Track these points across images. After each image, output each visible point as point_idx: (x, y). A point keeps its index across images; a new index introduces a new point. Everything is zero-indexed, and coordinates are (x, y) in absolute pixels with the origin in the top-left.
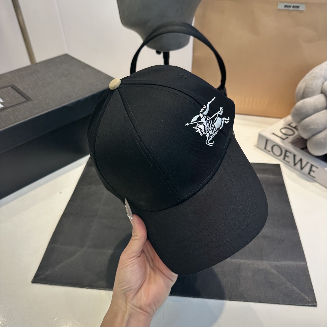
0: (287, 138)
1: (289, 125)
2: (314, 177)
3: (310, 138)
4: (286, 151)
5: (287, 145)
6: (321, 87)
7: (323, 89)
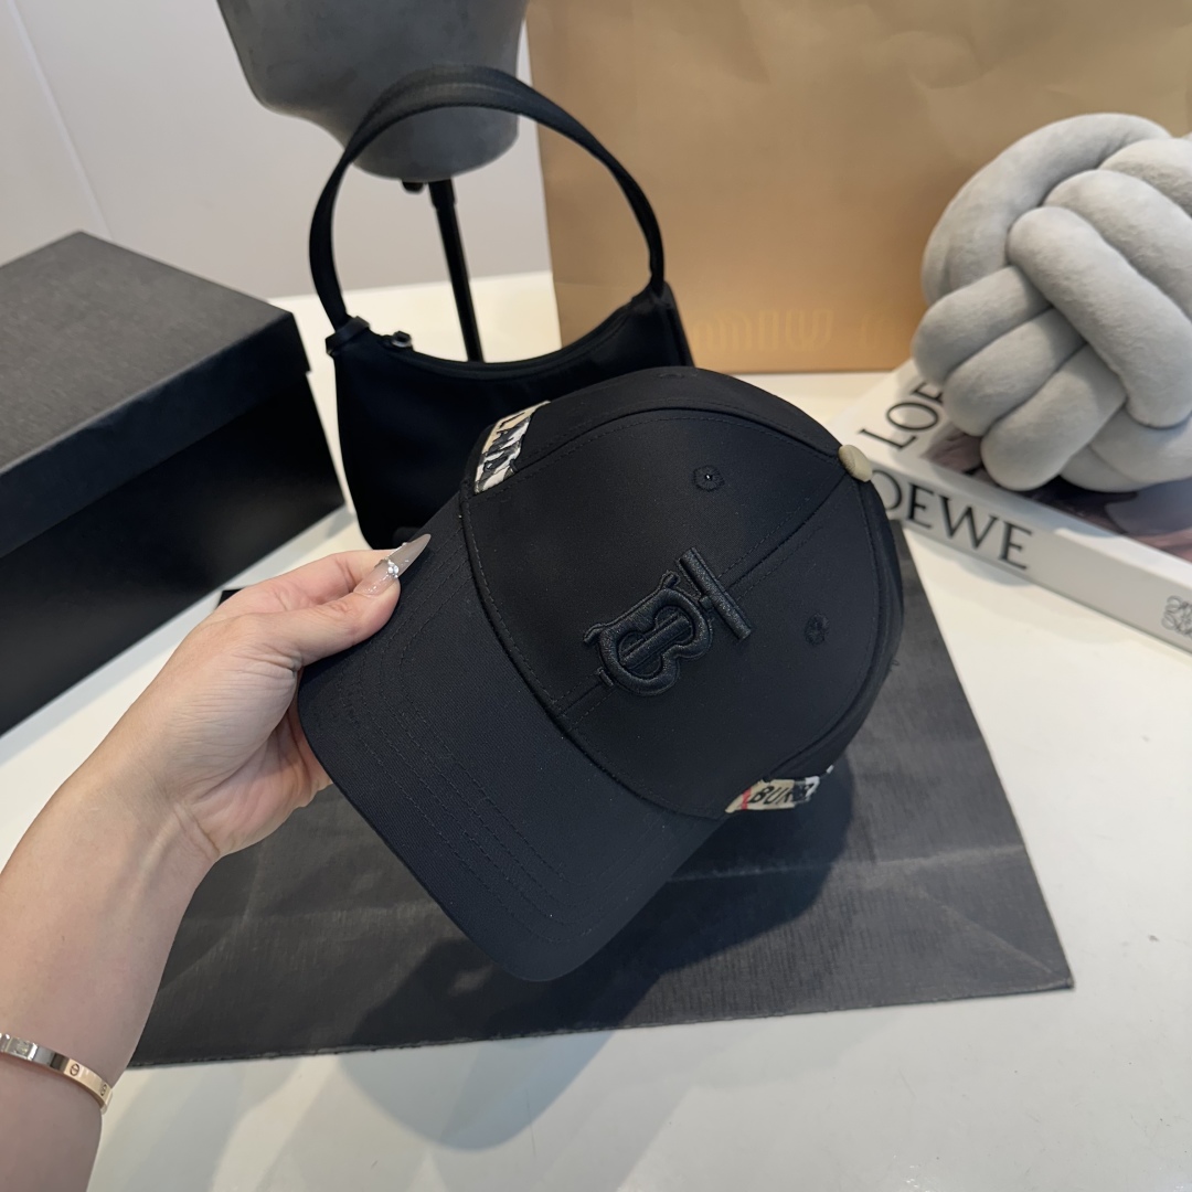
0: (914, 438)
1: (916, 392)
2: (1024, 567)
3: (989, 429)
4: (915, 488)
5: (914, 467)
6: (1003, 244)
7: (1010, 250)
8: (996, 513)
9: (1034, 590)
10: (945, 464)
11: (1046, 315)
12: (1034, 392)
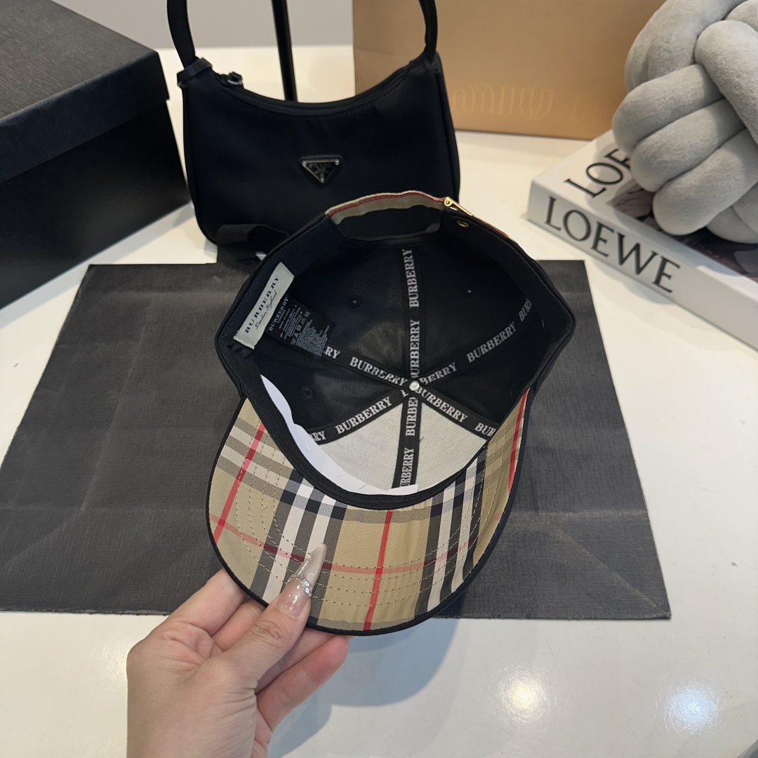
0: (604, 190)
1: (609, 156)
2: (670, 291)
3: (661, 188)
4: (600, 226)
5: (602, 211)
6: (692, 47)
7: (696, 52)
8: (656, 251)
9: (675, 308)
10: (624, 211)
11: (717, 104)
12: (699, 162)
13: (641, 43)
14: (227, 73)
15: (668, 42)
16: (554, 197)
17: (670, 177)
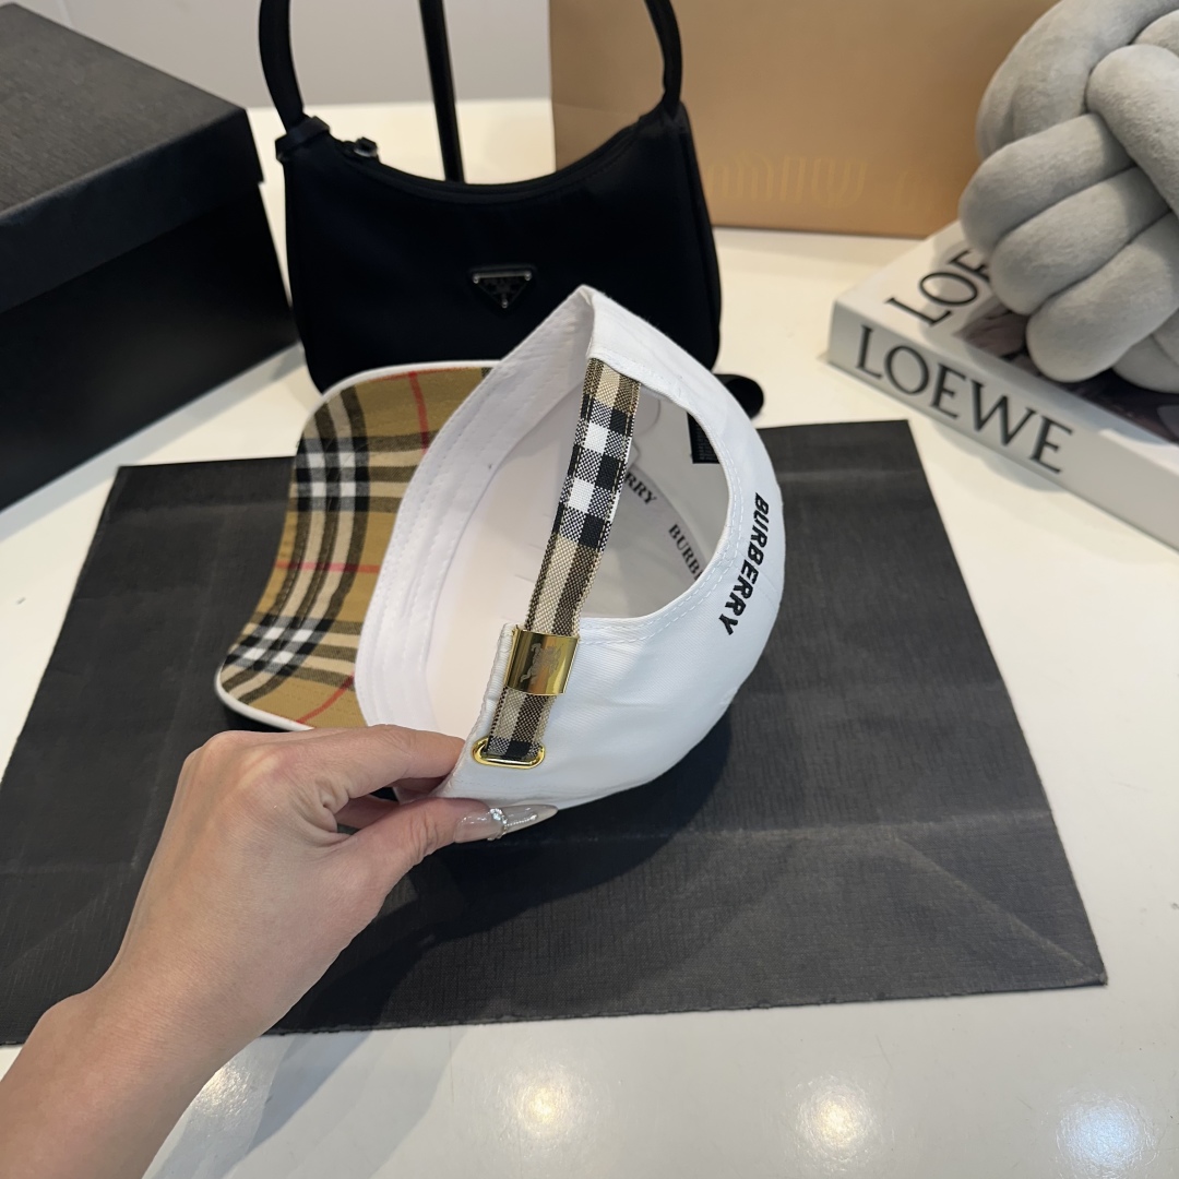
0: (948, 313)
1: (955, 261)
2: (1057, 471)
3: (1039, 308)
4: (944, 370)
5: (946, 346)
6: (1083, 87)
7: (1090, 95)
8: (1034, 407)
9: (1066, 497)
10: (981, 346)
11: (1126, 175)
12: (1099, 266)
13: (1002, 84)
14: (353, 138)
15: (1044, 80)
16: (870, 326)
17: (1052, 291)
